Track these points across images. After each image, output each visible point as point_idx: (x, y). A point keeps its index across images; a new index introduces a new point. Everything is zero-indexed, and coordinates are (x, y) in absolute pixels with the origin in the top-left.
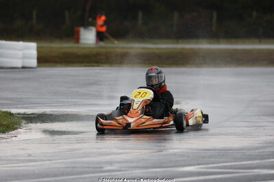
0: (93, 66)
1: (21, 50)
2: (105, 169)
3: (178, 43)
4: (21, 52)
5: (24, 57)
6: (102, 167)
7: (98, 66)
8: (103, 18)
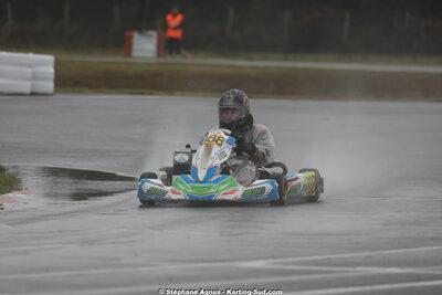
0: (142, 94)
1: (30, 66)
2: (123, 262)
3: (286, 59)
4: (30, 70)
5: (35, 78)
6: (118, 259)
7: (150, 94)
8: (179, 18)
